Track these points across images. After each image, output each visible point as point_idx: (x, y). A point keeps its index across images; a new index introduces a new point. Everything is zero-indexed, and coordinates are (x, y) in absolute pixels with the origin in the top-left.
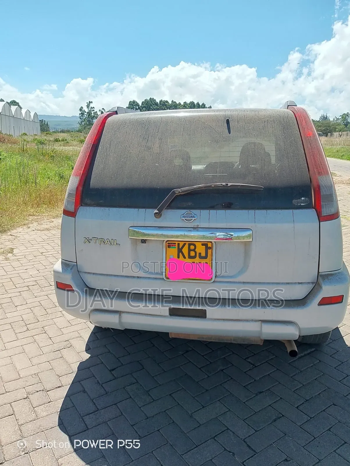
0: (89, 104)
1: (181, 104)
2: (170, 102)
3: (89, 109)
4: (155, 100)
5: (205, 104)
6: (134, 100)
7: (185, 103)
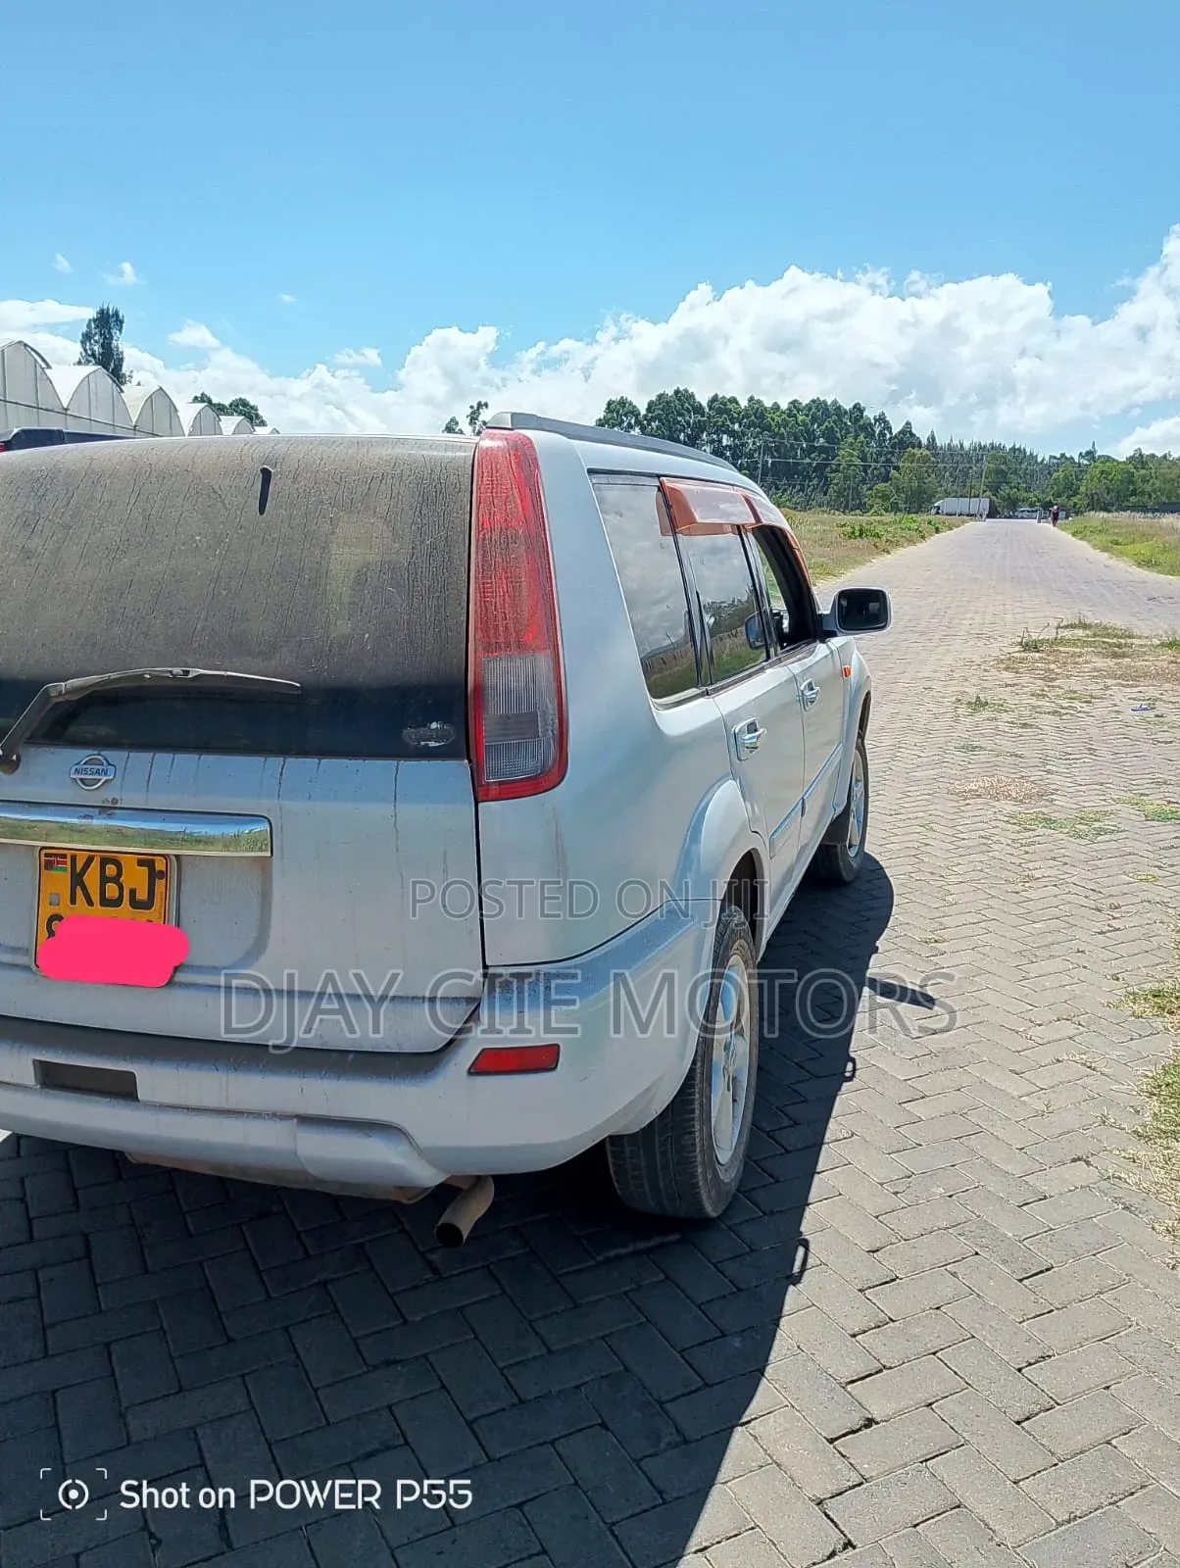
0: (478, 408)
1: (779, 407)
2: (743, 403)
3: (477, 429)
4: (693, 396)
5: (862, 405)
6: (622, 397)
7: (794, 403)
